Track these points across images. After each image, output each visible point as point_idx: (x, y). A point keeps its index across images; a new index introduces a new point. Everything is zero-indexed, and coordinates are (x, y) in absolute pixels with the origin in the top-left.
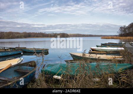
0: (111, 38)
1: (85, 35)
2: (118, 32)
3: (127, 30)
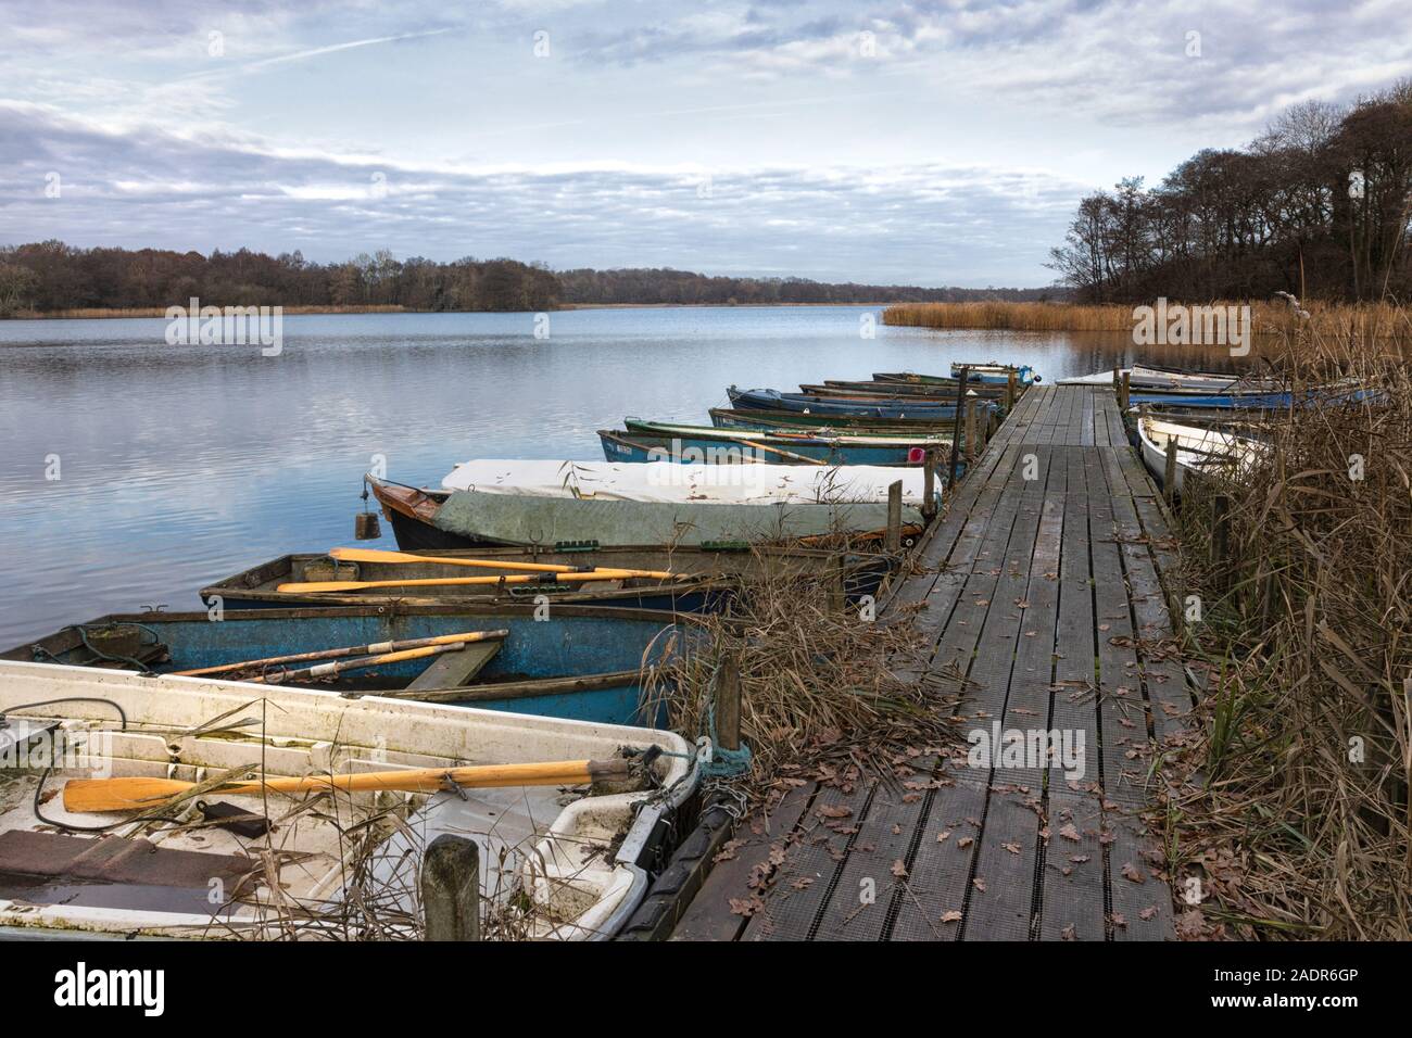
0: (989, 312)
1: (736, 282)
2: (1057, 253)
3: (1152, 237)
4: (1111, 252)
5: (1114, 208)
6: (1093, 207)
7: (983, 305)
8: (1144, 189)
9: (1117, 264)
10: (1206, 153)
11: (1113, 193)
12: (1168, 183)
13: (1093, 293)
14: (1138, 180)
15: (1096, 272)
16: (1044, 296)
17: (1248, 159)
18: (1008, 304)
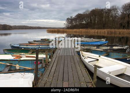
1: (32, 27)
2: (64, 24)
3: (74, 22)
4: (70, 24)
5: (70, 19)
6: (68, 19)
7: (57, 29)
8: (73, 17)
9: (70, 25)
10: (78, 14)
11: (70, 18)
12: (75, 17)
13: (68, 28)
14: (72, 16)
15: (68, 26)
16: (63, 28)
17: (82, 14)
18: (60, 29)
